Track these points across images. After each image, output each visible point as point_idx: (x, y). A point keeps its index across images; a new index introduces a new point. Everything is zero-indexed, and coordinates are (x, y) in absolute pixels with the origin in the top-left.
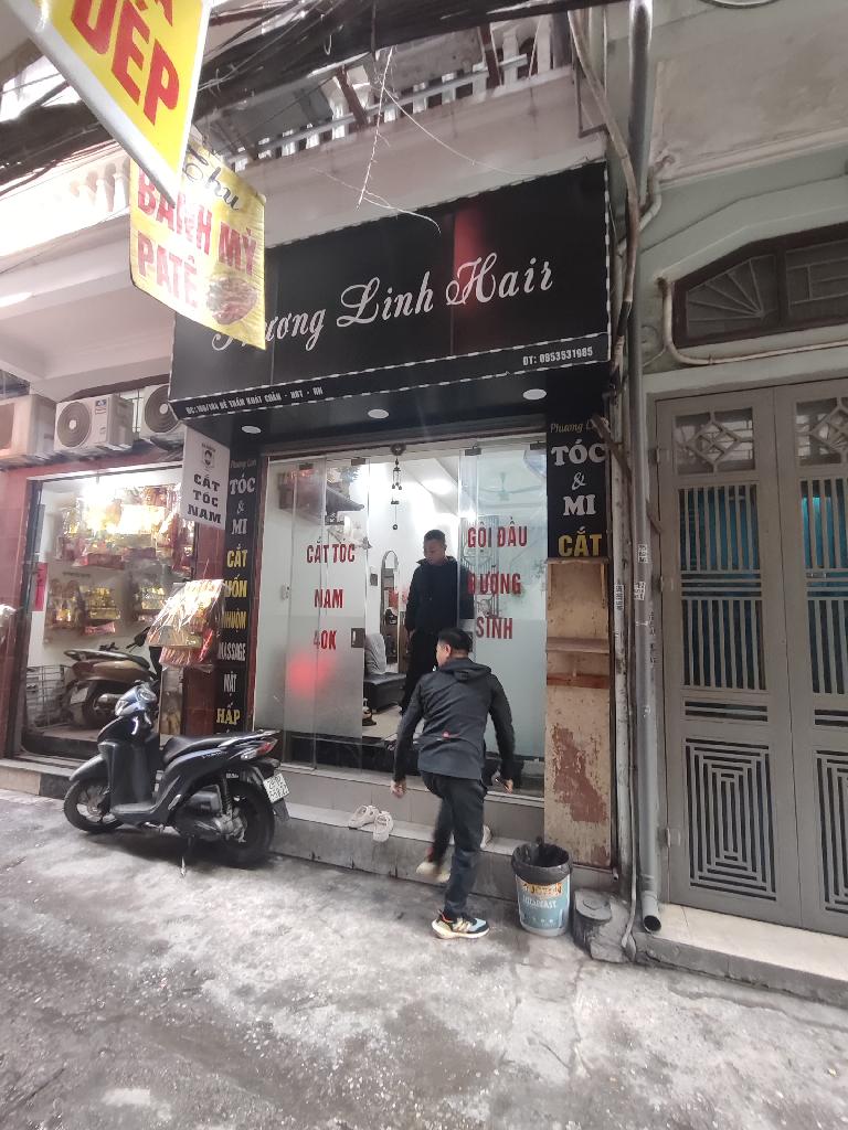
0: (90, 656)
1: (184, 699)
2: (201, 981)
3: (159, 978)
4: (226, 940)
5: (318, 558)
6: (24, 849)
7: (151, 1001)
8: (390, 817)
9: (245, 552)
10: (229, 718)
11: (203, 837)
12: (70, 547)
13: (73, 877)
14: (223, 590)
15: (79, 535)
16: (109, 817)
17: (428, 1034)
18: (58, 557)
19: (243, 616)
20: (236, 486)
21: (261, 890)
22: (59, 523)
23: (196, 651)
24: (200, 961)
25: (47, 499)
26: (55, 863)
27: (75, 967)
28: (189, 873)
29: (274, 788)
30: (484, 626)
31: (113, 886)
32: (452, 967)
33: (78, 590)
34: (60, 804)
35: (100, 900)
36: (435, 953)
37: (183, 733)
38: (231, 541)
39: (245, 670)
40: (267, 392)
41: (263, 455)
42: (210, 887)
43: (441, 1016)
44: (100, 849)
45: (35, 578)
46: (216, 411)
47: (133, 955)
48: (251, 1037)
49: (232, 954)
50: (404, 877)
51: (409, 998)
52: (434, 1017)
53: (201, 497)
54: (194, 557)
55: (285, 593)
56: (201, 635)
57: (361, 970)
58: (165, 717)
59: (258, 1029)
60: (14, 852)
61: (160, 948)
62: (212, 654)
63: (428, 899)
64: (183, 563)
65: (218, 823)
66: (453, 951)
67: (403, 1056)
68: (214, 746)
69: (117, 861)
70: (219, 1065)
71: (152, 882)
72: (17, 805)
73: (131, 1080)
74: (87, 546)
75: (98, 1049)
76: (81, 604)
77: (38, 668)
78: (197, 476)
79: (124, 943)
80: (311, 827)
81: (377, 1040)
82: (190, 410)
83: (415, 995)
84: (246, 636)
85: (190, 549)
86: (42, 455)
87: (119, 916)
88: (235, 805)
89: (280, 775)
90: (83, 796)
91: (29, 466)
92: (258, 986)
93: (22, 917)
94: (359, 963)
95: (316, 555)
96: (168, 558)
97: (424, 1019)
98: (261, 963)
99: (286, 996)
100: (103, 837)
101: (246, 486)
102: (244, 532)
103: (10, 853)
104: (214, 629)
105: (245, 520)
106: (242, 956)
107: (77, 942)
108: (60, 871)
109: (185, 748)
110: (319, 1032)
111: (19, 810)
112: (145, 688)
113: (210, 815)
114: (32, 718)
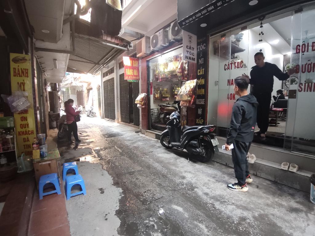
0: (164, 106)
1: (187, 116)
2: (194, 188)
3: (184, 184)
4: (201, 180)
5: (228, 68)
6: (153, 149)
7: (182, 188)
8: (255, 156)
9: (203, 69)
10: (200, 122)
11: (194, 153)
12: (157, 77)
13: (163, 157)
14: (197, 83)
15: (159, 73)
16: (170, 145)
17: (269, 224)
18: (154, 80)
19: (203, 90)
20: (200, 48)
21: (210, 169)
22: (154, 71)
23: (190, 101)
24: (194, 183)
25: (151, 64)
26: (159, 153)
27: (164, 176)
28: (190, 162)
29: (215, 142)
30: (303, 87)
31: (172, 161)
32: (280, 207)
33: (160, 89)
34: (159, 141)
35: (169, 163)
36: (272, 201)
37: (187, 124)
38: (199, 66)
39: (204, 107)
40: (209, 6)
41: (208, 35)
42: (196, 166)
43: (275, 221)
44: (169, 152)
45: (150, 86)
46: (192, 20)
47: (177, 177)
48: (209, 206)
49: (203, 184)
50: (260, 176)
51: (262, 212)
52: (272, 220)
53: (189, 53)
54: (188, 74)
55: (217, 83)
56: (191, 96)
57: (244, 199)
58: (182, 122)
59: (211, 205)
60: (151, 150)
61: (184, 178)
62: (194, 102)
63: (269, 184)
64: (185, 76)
65: (198, 150)
66: (280, 202)
67: (260, 228)
68: (196, 128)
69: (172, 156)
70: (200, 210)
71: (181, 162)
72: (151, 140)
73: (177, 204)
74: (161, 76)
75: (170, 195)
76: (161, 93)
77: (153, 109)
78: (187, 46)
79: (175, 174)
80: (226, 156)
81: (250, 220)
82: (184, 23)
83: (264, 211)
84: (205, 97)
85: (187, 72)
86: (148, 52)
87: (174, 168)
88: (202, 146)
89: (216, 139)
90: (164, 139)
91: (146, 56)
92: (210, 194)
93: (153, 163)
94: (243, 197)
95: (227, 68)
96: (181, 76)
97: (268, 220)
98: (211, 188)
99: (219, 199)
100: (169, 150)
101: (203, 47)
102: (203, 63)
103: (150, 149)
104: (195, 95)
105: (203, 59)
106: (205, 185)
107: (165, 171)
108: (160, 155)
109: (188, 129)
110: (230, 211)
111: (152, 141)
112: (177, 112)
113: (195, 147)
114: (153, 121)
